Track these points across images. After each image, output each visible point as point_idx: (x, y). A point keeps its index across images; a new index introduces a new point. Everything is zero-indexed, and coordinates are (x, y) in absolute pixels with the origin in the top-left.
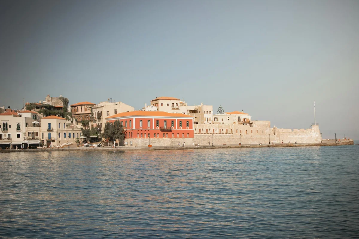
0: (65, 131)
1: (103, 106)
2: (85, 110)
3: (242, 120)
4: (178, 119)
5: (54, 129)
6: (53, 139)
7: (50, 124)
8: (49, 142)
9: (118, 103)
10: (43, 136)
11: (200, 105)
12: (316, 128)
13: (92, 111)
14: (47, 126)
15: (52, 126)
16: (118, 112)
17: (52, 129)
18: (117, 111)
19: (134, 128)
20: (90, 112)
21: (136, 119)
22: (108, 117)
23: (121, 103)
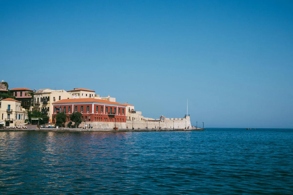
0: (20, 113)
1: (51, 92)
2: (25, 95)
3: (131, 110)
4: (118, 107)
5: (13, 111)
6: (11, 120)
7: (9, 106)
8: (8, 123)
9: (61, 91)
10: (3, 117)
11: (108, 97)
12: (188, 118)
13: (33, 96)
14: (7, 108)
15: (11, 108)
16: (61, 99)
17: (11, 111)
18: (61, 97)
19: (93, 113)
20: (31, 97)
21: (94, 105)
22: (54, 102)
23: (64, 91)
